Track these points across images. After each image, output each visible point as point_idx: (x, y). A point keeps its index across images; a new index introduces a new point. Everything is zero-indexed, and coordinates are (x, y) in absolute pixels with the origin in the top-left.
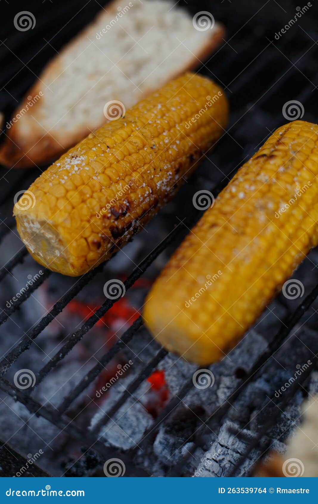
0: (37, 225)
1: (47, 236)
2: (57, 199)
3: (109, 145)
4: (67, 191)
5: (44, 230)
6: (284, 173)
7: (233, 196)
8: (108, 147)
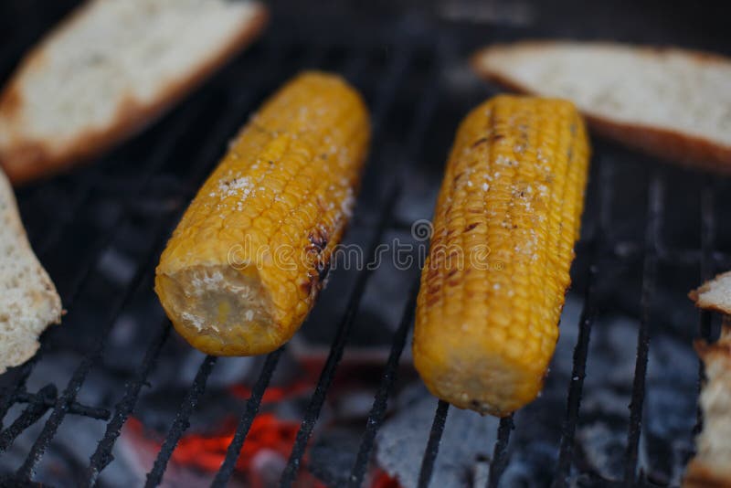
0: (219, 276)
1: (233, 290)
2: (244, 231)
3: (270, 159)
4: (252, 220)
5: (229, 281)
6: (525, 152)
7: (470, 192)
8: (271, 163)
